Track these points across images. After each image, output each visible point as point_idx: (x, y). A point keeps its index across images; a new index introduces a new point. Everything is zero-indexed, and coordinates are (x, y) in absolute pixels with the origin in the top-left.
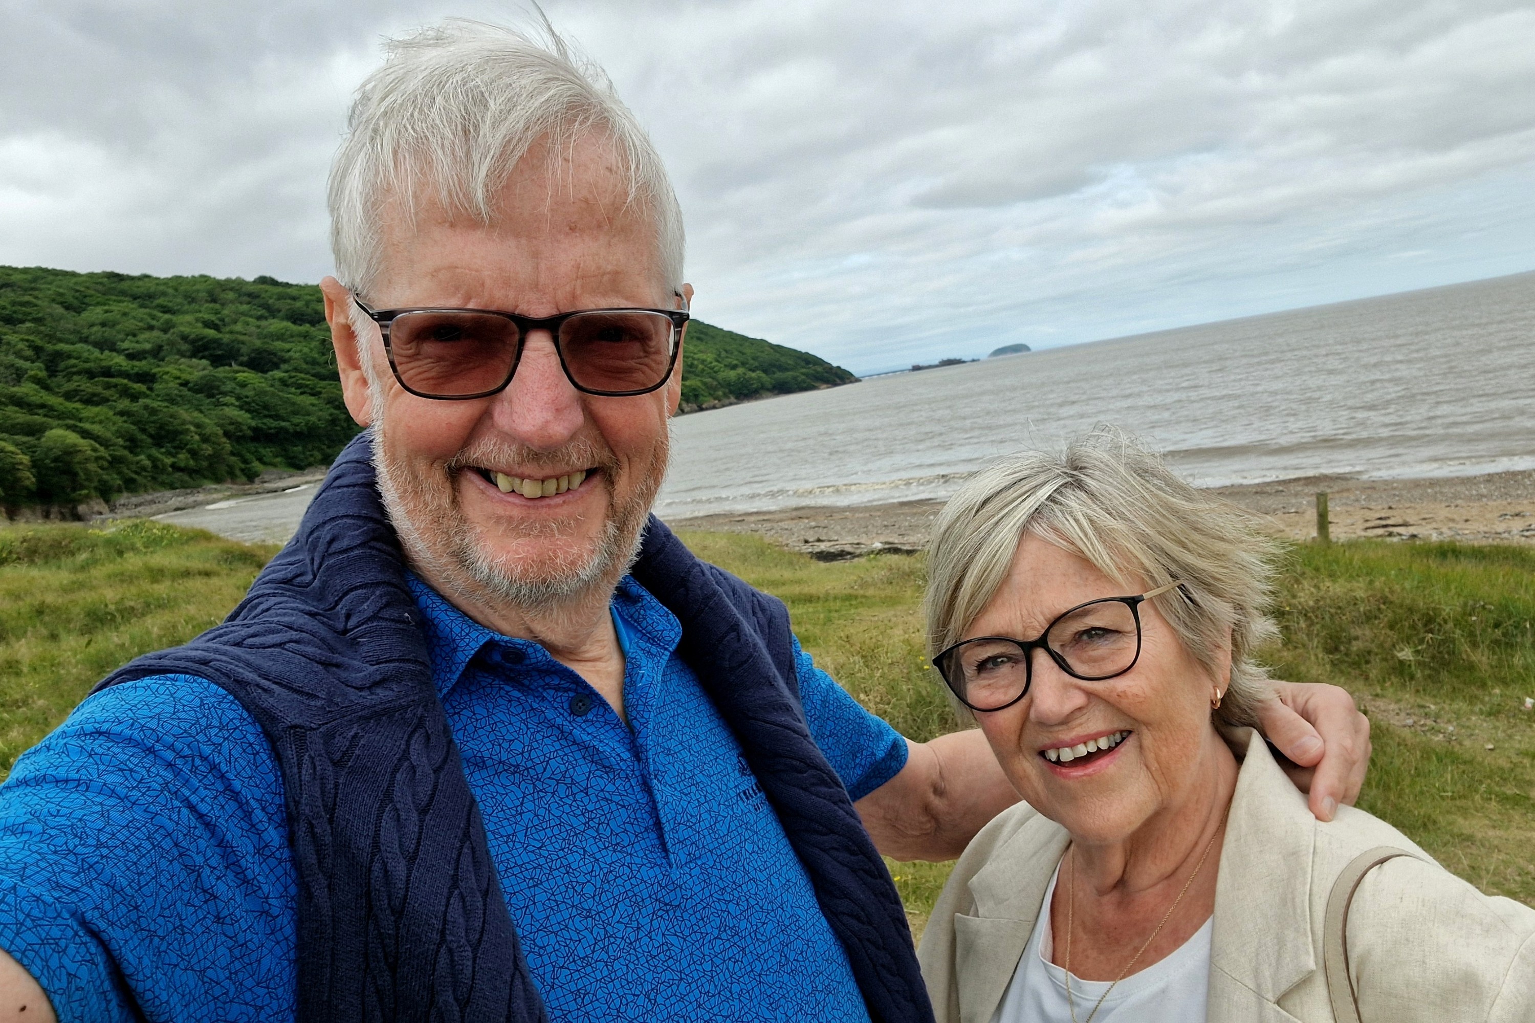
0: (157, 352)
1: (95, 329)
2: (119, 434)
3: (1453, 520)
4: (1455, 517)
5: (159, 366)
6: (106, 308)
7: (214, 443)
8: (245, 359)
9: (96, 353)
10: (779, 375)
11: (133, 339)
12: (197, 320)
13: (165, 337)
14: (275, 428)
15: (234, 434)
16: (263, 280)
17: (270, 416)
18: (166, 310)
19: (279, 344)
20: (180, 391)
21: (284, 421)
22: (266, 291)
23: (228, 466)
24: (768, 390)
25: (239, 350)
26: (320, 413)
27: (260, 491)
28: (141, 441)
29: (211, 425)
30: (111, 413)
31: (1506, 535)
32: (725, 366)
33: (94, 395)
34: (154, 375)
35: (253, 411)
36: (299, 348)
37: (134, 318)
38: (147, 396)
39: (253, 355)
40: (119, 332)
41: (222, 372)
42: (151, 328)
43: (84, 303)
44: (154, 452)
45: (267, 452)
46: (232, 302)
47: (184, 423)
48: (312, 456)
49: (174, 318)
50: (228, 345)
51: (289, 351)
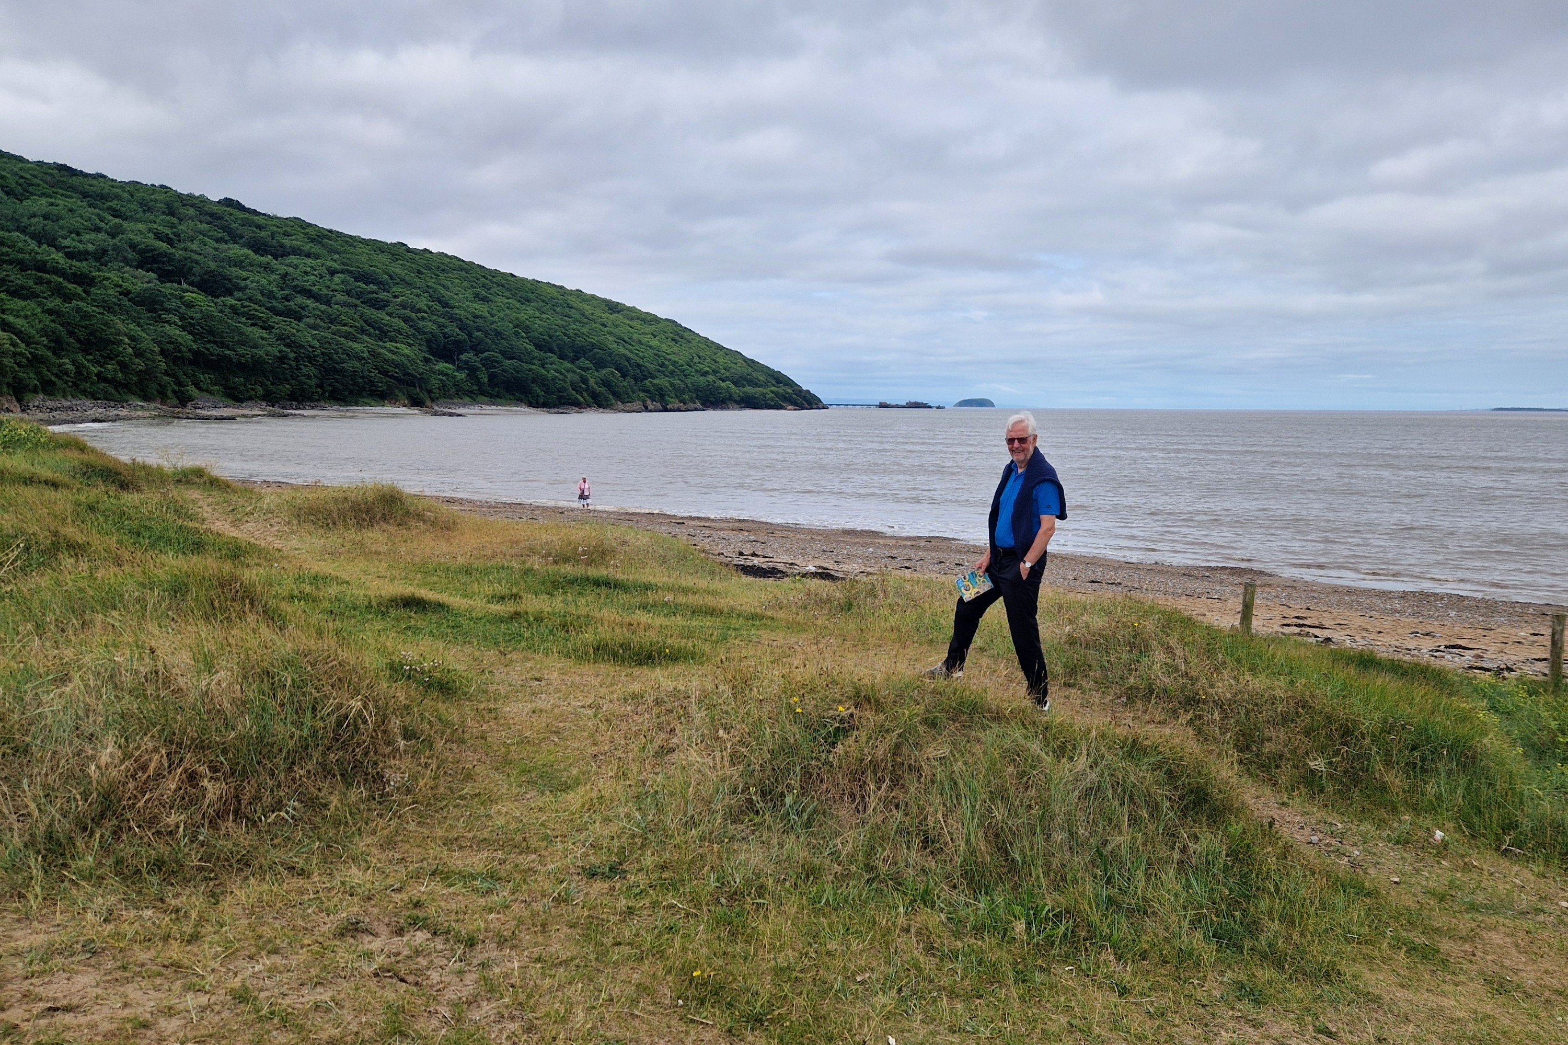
0: (100, 256)
1: (34, 220)
2: (44, 332)
3: (1366, 630)
4: (1368, 627)
5: (99, 270)
6: (53, 200)
7: (148, 359)
8: (198, 279)
9: (33, 245)
10: (749, 389)
11: (76, 238)
12: (150, 230)
13: (111, 242)
14: (218, 355)
15: (171, 353)
16: (228, 202)
17: (215, 342)
18: (116, 214)
19: (235, 271)
20: (119, 300)
21: (229, 349)
22: (231, 215)
23: (160, 385)
24: (735, 401)
25: (190, 269)
26: (269, 348)
27: (191, 416)
28: (68, 344)
29: (147, 341)
30: (39, 310)
31: (1416, 652)
32: (696, 371)
33: (23, 288)
34: (94, 278)
35: (197, 334)
36: (257, 278)
37: (81, 217)
38: (82, 299)
39: (206, 277)
40: (61, 228)
41: (168, 288)
42: (98, 230)
43: (28, 192)
44: (80, 357)
45: (205, 378)
46: (191, 218)
47: (118, 333)
48: (253, 389)
49: (125, 224)
50: (180, 261)
51: (245, 279)
